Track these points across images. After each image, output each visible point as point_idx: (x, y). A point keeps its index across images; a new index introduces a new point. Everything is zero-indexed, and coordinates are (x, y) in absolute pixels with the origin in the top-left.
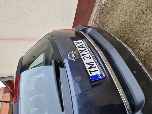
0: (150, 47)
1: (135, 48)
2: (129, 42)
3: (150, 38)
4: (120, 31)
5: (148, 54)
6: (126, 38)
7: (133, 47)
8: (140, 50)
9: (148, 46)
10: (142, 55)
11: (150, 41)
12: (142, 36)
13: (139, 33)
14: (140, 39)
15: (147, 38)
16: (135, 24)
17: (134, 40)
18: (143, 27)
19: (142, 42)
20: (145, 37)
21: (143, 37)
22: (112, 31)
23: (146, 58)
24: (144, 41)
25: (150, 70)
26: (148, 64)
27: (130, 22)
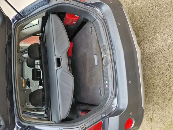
0: (163, 46)
1: (149, 40)
2: (147, 30)
3: (169, 37)
4: (144, 10)
5: (157, 53)
6: (146, 23)
7: (147, 38)
8: (152, 45)
9: (161, 45)
10: (151, 51)
11: (167, 40)
12: (163, 30)
13: (162, 25)
14: (158, 33)
15: (166, 36)
16: (164, 11)
17: (153, 30)
18: (170, 21)
19: (159, 37)
20: (165, 34)
21: (164, 32)
22: (136, 4)
23: (152, 56)
24: (161, 38)
25: (150, 68)
26: (151, 62)
27: (160, 4)
